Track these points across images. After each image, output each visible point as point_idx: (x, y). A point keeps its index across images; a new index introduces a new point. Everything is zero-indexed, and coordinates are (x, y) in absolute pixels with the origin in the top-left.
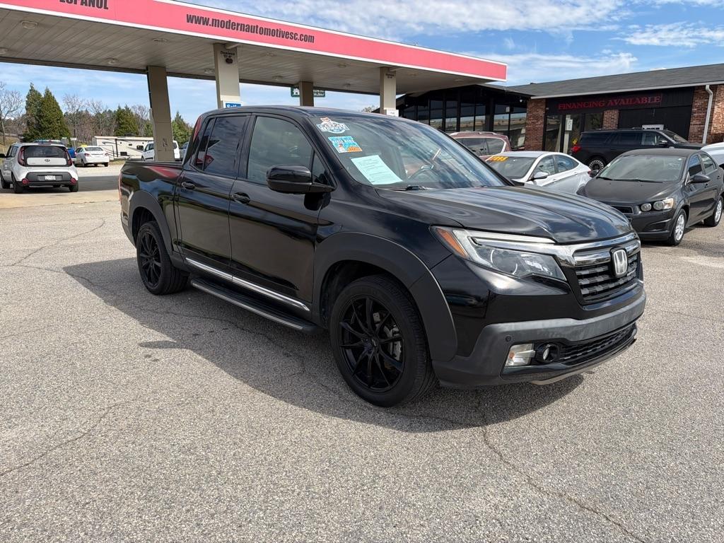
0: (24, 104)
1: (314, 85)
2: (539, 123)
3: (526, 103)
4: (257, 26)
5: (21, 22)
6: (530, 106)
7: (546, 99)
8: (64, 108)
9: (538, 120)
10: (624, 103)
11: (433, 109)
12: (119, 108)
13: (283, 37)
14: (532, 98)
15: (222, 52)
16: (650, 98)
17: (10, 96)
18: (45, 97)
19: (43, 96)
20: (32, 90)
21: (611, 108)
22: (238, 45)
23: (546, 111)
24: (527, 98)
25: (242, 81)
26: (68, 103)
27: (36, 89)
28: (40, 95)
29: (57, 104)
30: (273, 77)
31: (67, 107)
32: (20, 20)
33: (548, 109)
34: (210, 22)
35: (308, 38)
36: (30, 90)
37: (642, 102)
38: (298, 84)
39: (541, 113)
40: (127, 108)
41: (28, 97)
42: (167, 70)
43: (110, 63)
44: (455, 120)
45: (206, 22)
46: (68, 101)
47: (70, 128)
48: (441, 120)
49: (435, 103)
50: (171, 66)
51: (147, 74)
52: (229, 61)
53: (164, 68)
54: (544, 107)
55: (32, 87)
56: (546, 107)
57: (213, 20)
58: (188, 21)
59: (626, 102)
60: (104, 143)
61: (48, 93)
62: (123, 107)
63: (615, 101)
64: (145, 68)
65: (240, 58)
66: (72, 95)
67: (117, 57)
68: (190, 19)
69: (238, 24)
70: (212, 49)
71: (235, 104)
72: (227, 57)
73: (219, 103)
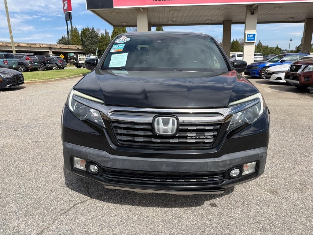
12: (234, 40)
15: (250, 10)
25: (258, 23)
32: (169, 10)
40: (237, 40)
50: (234, 19)
52: (253, 14)
53: (231, 21)
65: (259, 11)
71: (252, 34)
72: (252, 12)
73: (245, 34)
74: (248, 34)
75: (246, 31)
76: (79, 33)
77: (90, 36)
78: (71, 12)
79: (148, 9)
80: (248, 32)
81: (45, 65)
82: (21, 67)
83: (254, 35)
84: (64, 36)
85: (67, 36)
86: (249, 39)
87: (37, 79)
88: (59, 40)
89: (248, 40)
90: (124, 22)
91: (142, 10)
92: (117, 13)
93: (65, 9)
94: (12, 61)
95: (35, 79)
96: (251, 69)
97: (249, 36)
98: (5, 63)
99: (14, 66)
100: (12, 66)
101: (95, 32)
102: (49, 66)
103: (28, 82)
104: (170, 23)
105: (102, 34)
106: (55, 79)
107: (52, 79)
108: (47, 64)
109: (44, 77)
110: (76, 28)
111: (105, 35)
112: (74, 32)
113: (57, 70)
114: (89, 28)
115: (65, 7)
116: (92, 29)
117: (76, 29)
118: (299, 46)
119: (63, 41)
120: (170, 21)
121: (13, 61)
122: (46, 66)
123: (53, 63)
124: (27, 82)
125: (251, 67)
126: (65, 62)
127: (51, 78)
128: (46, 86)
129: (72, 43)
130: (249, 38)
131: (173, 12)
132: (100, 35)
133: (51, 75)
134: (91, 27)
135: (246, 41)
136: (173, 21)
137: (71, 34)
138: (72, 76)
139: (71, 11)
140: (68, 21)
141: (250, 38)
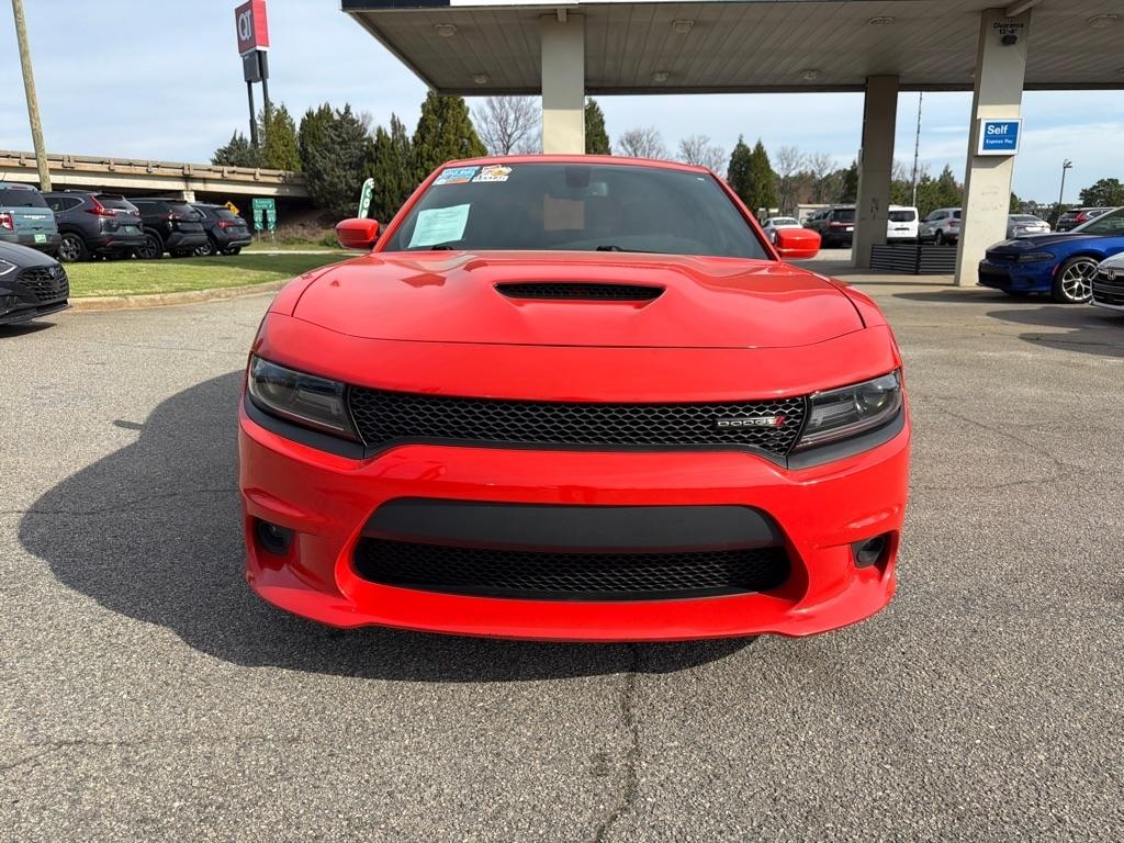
0: (727, 165)
8: (776, 167)
15: (996, 25)
17: (712, 155)
18: (754, 154)
19: (752, 152)
20: (740, 145)
26: (782, 158)
28: (748, 151)
29: (768, 163)
31: (781, 166)
36: (738, 146)
41: (733, 155)
42: (901, 81)
43: (808, 79)
46: (784, 157)
47: (779, 197)
50: (908, 73)
51: (866, 91)
52: (1008, 40)
53: (897, 76)
55: (741, 141)
61: (759, 147)
64: (863, 81)
65: (1036, 30)
67: (817, 65)
71: (1004, 124)
72: (1007, 33)
73: (975, 123)
74: (988, 125)
75: (980, 107)
76: (293, 126)
77: (335, 138)
78: (265, 52)
79: (585, 16)
80: (988, 113)
81: (165, 239)
82: (70, 241)
83: (1013, 128)
84: (237, 138)
85: (249, 139)
86: (992, 142)
87: (128, 291)
88: (219, 150)
89: (986, 147)
90: (480, 74)
91: (562, 17)
92: (460, 30)
93: (243, 38)
94: (33, 217)
95: (121, 292)
96: (1015, 260)
97: (992, 131)
98: (4, 224)
99: (40, 238)
100: (33, 236)
101: (353, 122)
102: (180, 243)
103: (90, 300)
104: (660, 79)
105: (380, 130)
106: (206, 291)
107: (191, 289)
108: (174, 233)
109: (158, 283)
110: (283, 107)
111: (390, 135)
112: (275, 122)
113: (212, 258)
114: (333, 109)
115: (246, 31)
116: (342, 112)
117: (283, 114)
118: (1095, 187)
119: (234, 155)
120: (662, 72)
121: (37, 217)
122: (170, 240)
123: (195, 231)
124: (84, 300)
125: (1017, 256)
126: (242, 226)
127: (189, 285)
128: (166, 318)
129: (267, 164)
130: (991, 139)
131: (686, 30)
132: (371, 132)
133: (189, 273)
134: (338, 107)
135: (981, 152)
136: (671, 74)
137: (264, 129)
138: (272, 283)
139: (267, 46)
140: (253, 84)
141: (994, 137)
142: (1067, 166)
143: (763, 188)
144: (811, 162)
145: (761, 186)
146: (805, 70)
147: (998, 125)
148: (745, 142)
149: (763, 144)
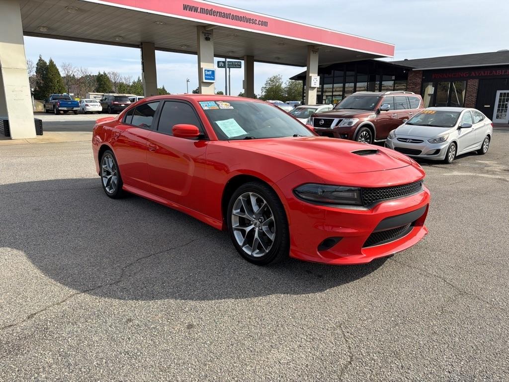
0: (35, 69)
1: (255, 58)
2: (417, 87)
3: (408, 73)
4: (230, 14)
5: (66, 7)
6: (410, 76)
7: (424, 71)
8: (63, 74)
9: (416, 86)
10: (483, 74)
11: (337, 77)
12: (99, 73)
13: (247, 22)
14: (413, 70)
15: (203, 33)
16: (503, 71)
19: (48, 64)
20: (40, 60)
21: (473, 78)
22: (216, 27)
23: (423, 79)
24: (409, 69)
26: (64, 69)
27: (43, 59)
28: (45, 63)
29: (57, 70)
30: (227, 52)
31: (64, 72)
32: (66, 5)
33: (424, 78)
34: (199, 10)
35: (264, 23)
36: (39, 60)
37: (498, 74)
38: (243, 57)
39: (419, 81)
40: (105, 74)
41: (37, 64)
42: (155, 46)
43: (117, 40)
44: (352, 85)
45: (196, 10)
46: (64, 67)
48: (342, 85)
49: (337, 73)
50: (158, 42)
51: (142, 48)
52: (207, 39)
53: (154, 44)
54: (421, 76)
55: (40, 58)
56: (423, 76)
57: (201, 8)
58: (184, 9)
59: (496, 73)
60: (95, 97)
61: (51, 62)
62: (102, 73)
63: (477, 73)
64: (140, 44)
65: (215, 37)
66: (67, 64)
67: (122, 35)
68: (185, 7)
69: (218, 12)
70: (196, 30)
71: (210, 71)
72: (207, 36)
73: (200, 69)
74: (205, 70)
75: (201, 63)
83: (213, 72)
89: (206, 79)
97: (207, 73)
104: (42, 30)
118: (197, 90)
120: (44, 27)
130: (207, 76)
135: (204, 81)
136: (49, 29)
142: (188, 81)
143: (58, 83)
144: (78, 71)
145: (56, 81)
146: (118, 36)
147: (208, 71)
148: (43, 58)
149: (53, 60)
